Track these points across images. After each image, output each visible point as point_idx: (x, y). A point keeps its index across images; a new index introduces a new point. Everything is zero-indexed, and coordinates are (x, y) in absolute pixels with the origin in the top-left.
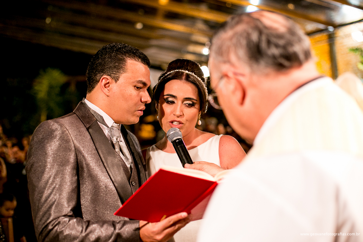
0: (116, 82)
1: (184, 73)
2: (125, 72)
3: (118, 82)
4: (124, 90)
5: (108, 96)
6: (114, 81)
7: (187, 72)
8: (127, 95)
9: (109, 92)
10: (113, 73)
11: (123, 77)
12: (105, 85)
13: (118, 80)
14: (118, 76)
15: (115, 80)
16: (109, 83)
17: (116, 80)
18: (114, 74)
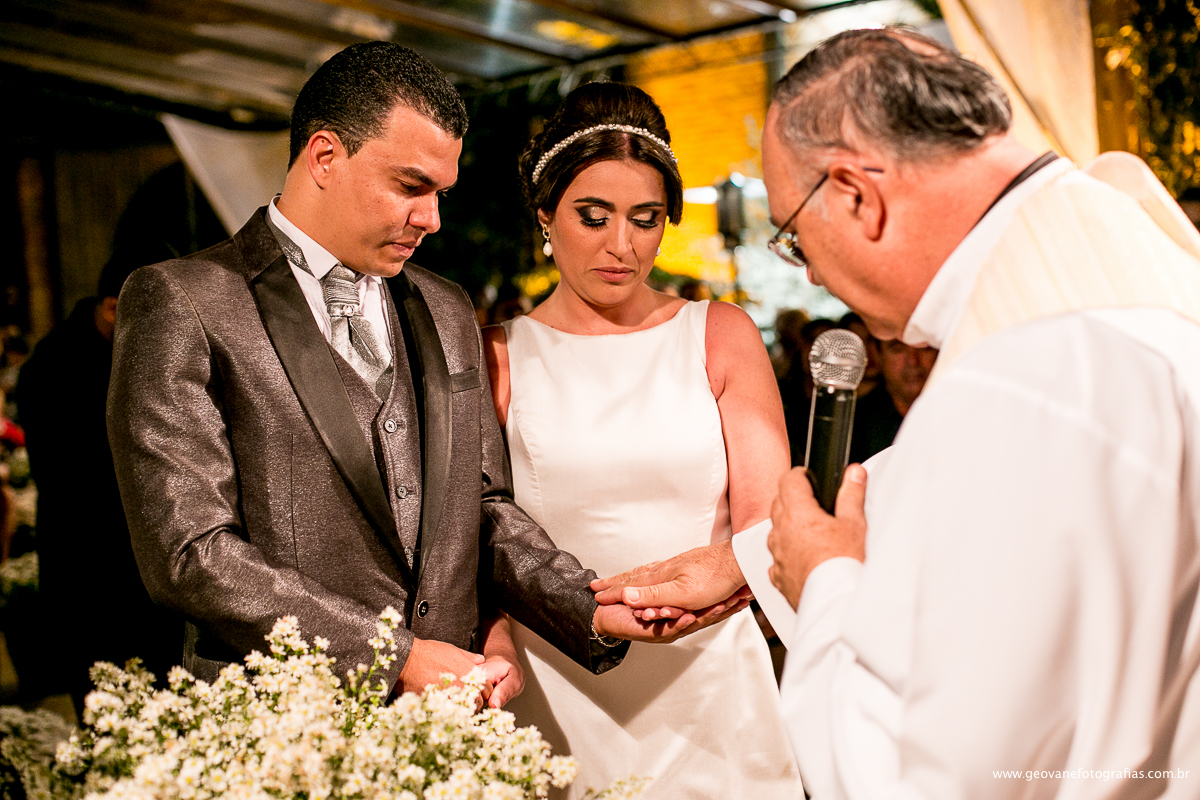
0: (350, 154)
1: (620, 132)
2: (378, 134)
3: (355, 156)
4: (363, 182)
5: (321, 188)
6: (343, 151)
7: (629, 128)
8: (370, 198)
9: (325, 178)
10: (347, 130)
11: (372, 149)
12: (319, 156)
13: (355, 151)
14: (358, 139)
15: (349, 149)
16: (330, 152)
17: (352, 149)
18: (350, 132)
